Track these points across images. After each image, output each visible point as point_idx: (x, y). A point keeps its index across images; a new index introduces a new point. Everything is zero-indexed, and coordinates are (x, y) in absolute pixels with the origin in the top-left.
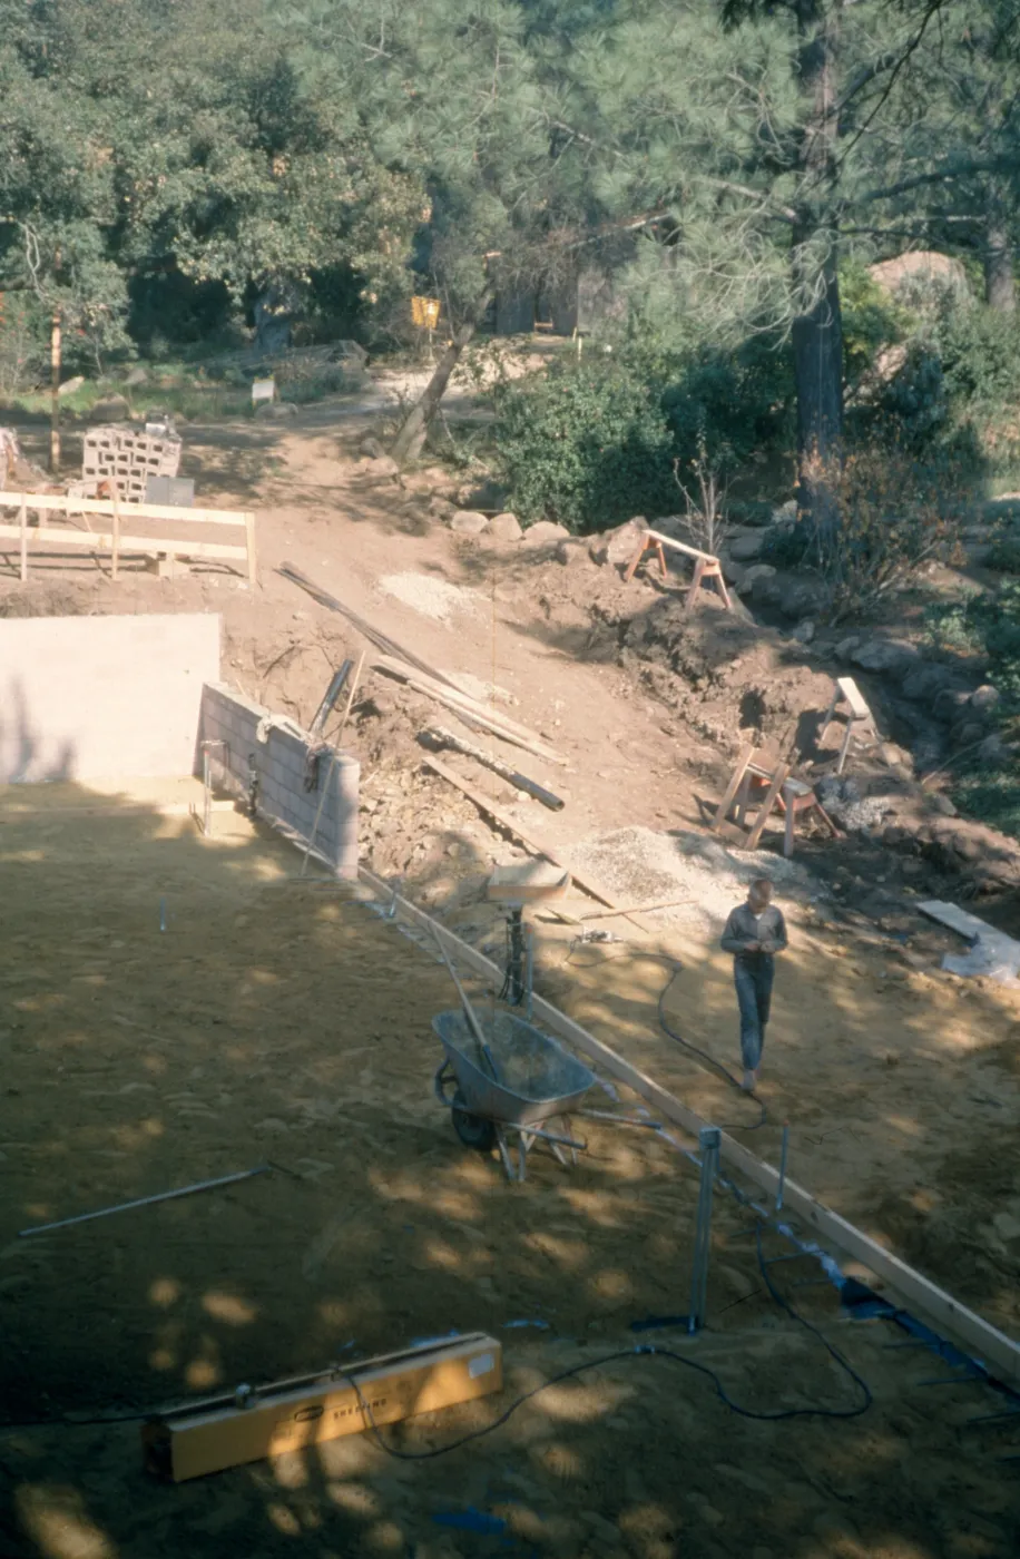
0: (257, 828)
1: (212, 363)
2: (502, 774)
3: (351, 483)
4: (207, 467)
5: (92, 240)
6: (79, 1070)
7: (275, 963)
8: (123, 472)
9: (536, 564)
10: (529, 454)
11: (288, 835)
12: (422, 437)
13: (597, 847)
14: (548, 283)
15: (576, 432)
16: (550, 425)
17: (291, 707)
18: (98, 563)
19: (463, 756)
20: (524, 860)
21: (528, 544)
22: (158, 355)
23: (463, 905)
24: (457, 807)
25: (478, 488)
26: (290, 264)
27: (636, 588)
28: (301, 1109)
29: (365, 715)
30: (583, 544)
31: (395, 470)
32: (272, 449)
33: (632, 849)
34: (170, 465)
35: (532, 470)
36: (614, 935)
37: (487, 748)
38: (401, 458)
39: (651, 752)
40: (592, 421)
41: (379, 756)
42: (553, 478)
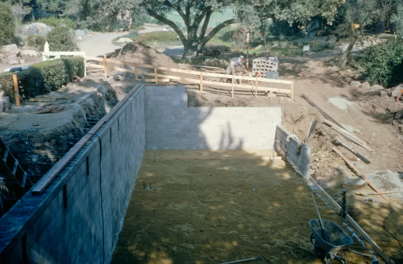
0: (286, 164)
1: (295, 41)
2: (353, 153)
3: (325, 73)
4: (287, 68)
5: (251, 10)
6: (220, 226)
7: (280, 201)
8: (263, 70)
9: (373, 96)
10: (373, 66)
11: (293, 167)
12: (346, 61)
13: (376, 175)
14: (381, 20)
15: (386, 60)
16: (379, 58)
17: (301, 132)
18: (253, 93)
19: (344, 148)
20: (356, 177)
21: (371, 90)
22: (281, 39)
23: (336, 189)
24: (339, 161)
25: (360, 75)
26: (305, 15)
27: (399, 104)
28: (275, 242)
29: (319, 135)
30: (386, 91)
31: (338, 70)
32: (305, 64)
33: (385, 176)
34: (275, 68)
35: (374, 71)
36: (375, 200)
37: (351, 146)
38: (340, 66)
39: (398, 149)
40: (391, 57)
41: (322, 146)
42: (380, 73)
